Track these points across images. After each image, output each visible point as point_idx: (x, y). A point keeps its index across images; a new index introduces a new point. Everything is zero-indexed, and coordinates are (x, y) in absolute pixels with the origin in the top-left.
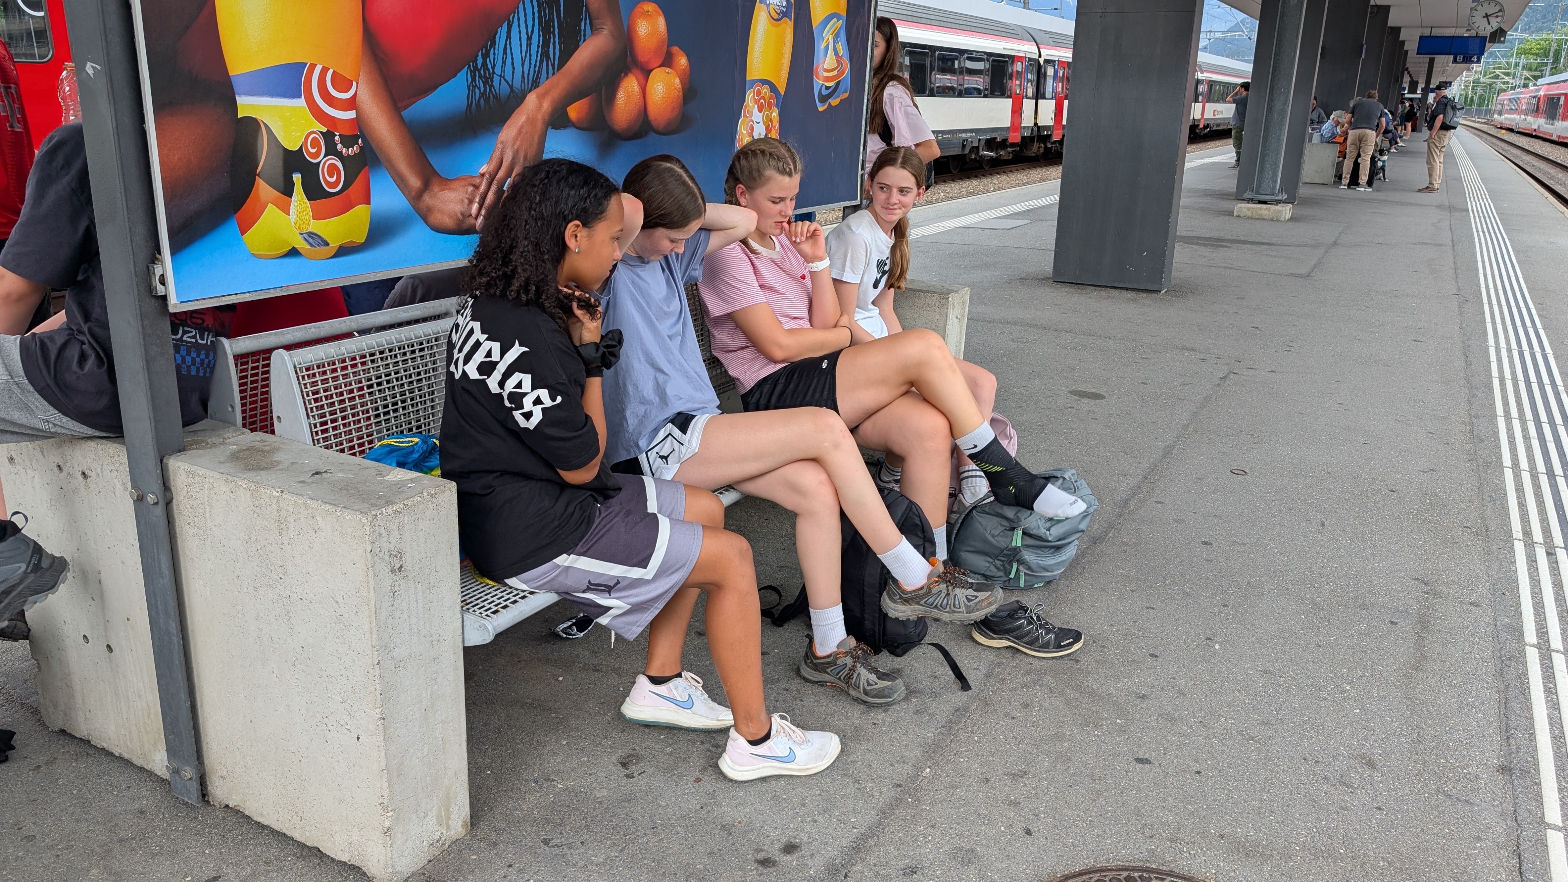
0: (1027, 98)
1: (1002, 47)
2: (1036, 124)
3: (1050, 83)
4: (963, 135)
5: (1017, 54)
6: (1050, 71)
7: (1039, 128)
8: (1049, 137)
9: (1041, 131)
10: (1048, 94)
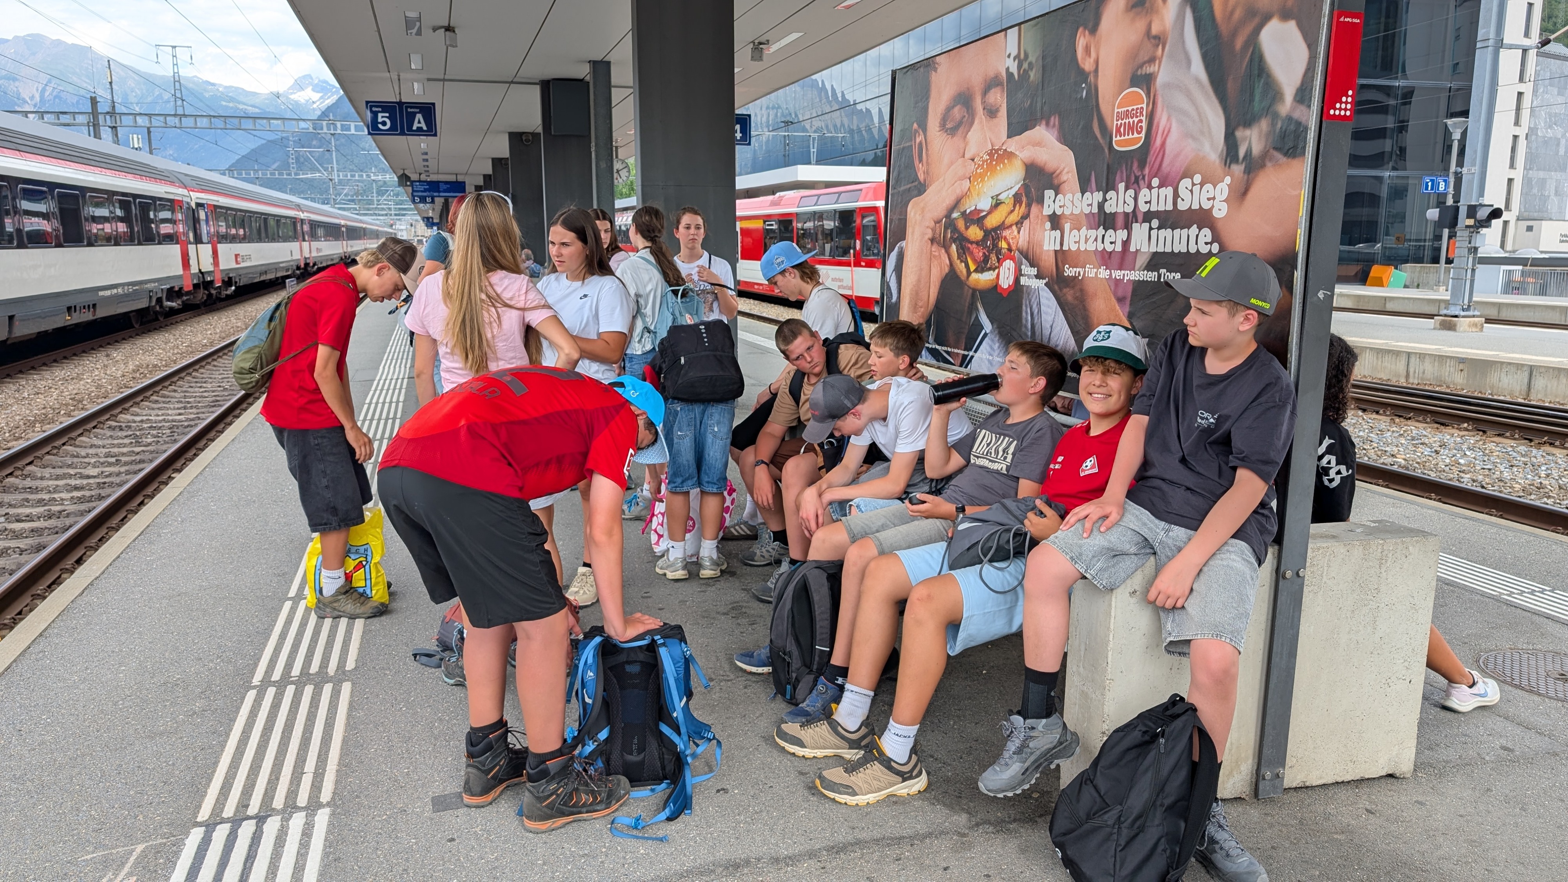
0: (191, 243)
1: (163, 191)
2: (200, 270)
3: (204, 229)
4: (149, 286)
5: (176, 198)
6: (202, 215)
7: (202, 273)
8: (212, 282)
9: (206, 276)
10: (205, 238)
